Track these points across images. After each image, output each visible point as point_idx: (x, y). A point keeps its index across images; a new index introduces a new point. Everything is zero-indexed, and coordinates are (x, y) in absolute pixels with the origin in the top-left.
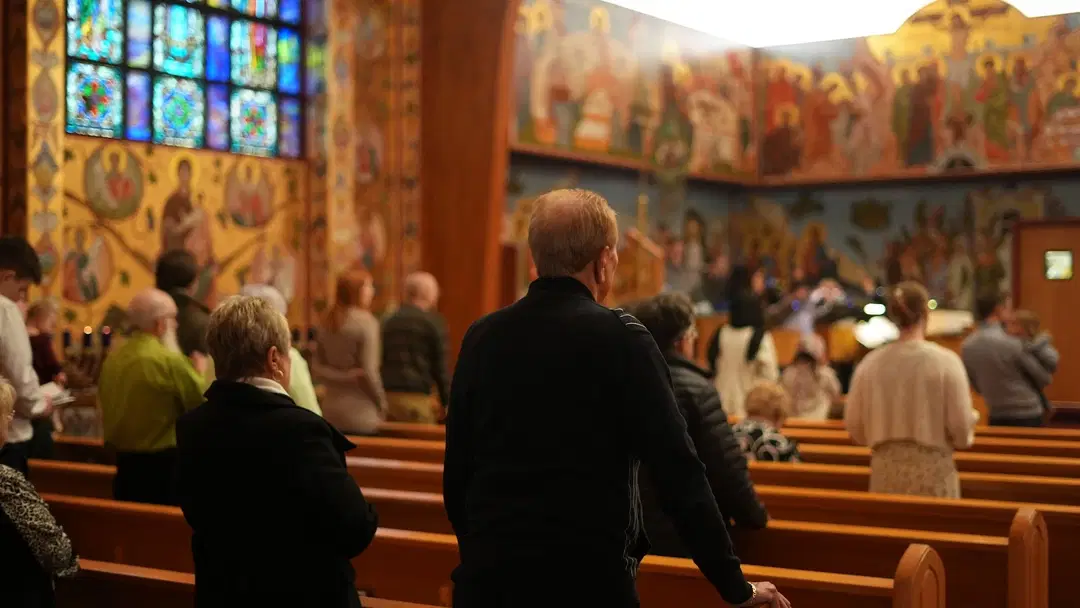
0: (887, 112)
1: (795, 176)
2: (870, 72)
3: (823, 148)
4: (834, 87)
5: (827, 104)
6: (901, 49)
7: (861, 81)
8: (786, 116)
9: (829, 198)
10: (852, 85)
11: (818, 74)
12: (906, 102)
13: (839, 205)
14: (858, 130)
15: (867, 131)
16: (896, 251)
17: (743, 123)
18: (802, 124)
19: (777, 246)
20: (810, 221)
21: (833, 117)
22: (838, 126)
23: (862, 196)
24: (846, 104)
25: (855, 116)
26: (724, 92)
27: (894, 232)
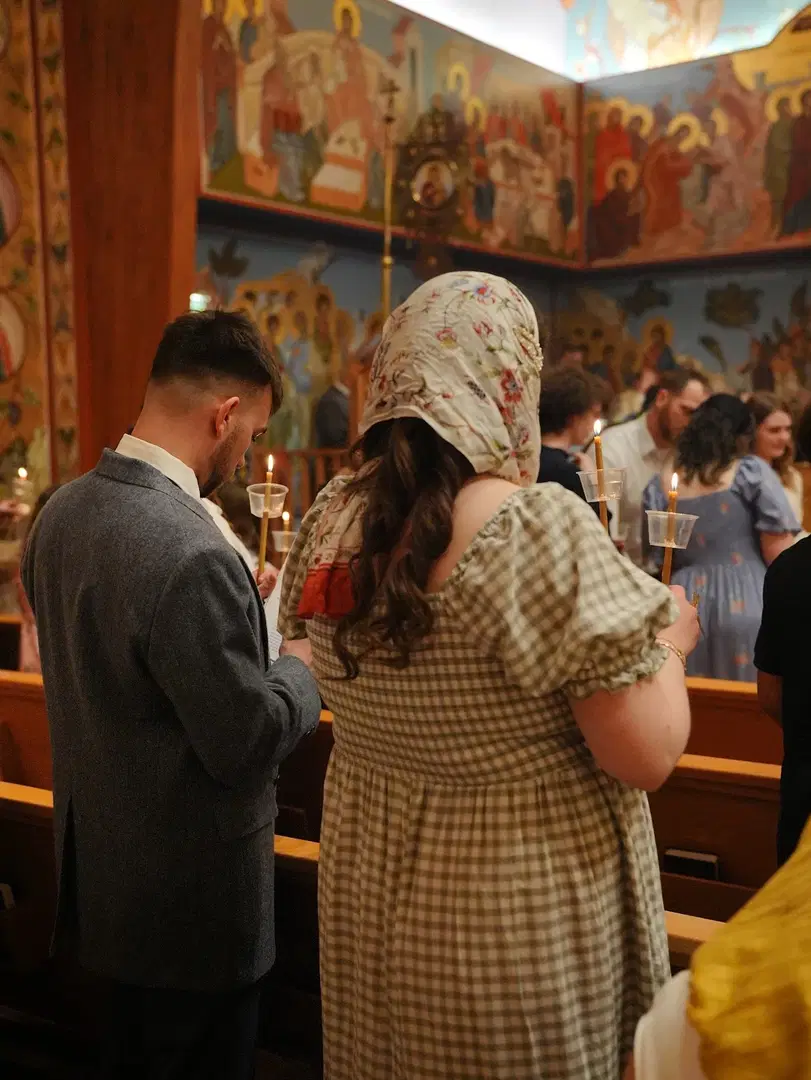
0: (758, 162)
1: (631, 256)
2: (734, 105)
3: (670, 217)
4: (684, 130)
5: (676, 155)
6: (777, 72)
7: (721, 120)
8: (621, 174)
9: (677, 285)
10: (708, 126)
11: (662, 116)
12: (784, 146)
13: (689, 292)
14: (716, 190)
15: (729, 188)
16: (766, 350)
17: (562, 185)
18: (640, 184)
19: (609, 350)
20: (652, 317)
21: (685, 172)
22: (690, 184)
23: (721, 281)
24: (701, 152)
25: (712, 170)
26: (537, 144)
27: (763, 327)
